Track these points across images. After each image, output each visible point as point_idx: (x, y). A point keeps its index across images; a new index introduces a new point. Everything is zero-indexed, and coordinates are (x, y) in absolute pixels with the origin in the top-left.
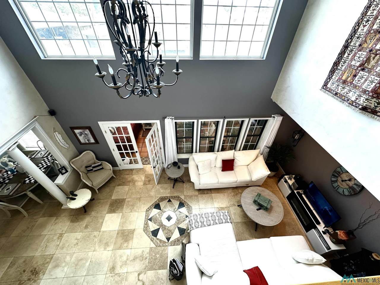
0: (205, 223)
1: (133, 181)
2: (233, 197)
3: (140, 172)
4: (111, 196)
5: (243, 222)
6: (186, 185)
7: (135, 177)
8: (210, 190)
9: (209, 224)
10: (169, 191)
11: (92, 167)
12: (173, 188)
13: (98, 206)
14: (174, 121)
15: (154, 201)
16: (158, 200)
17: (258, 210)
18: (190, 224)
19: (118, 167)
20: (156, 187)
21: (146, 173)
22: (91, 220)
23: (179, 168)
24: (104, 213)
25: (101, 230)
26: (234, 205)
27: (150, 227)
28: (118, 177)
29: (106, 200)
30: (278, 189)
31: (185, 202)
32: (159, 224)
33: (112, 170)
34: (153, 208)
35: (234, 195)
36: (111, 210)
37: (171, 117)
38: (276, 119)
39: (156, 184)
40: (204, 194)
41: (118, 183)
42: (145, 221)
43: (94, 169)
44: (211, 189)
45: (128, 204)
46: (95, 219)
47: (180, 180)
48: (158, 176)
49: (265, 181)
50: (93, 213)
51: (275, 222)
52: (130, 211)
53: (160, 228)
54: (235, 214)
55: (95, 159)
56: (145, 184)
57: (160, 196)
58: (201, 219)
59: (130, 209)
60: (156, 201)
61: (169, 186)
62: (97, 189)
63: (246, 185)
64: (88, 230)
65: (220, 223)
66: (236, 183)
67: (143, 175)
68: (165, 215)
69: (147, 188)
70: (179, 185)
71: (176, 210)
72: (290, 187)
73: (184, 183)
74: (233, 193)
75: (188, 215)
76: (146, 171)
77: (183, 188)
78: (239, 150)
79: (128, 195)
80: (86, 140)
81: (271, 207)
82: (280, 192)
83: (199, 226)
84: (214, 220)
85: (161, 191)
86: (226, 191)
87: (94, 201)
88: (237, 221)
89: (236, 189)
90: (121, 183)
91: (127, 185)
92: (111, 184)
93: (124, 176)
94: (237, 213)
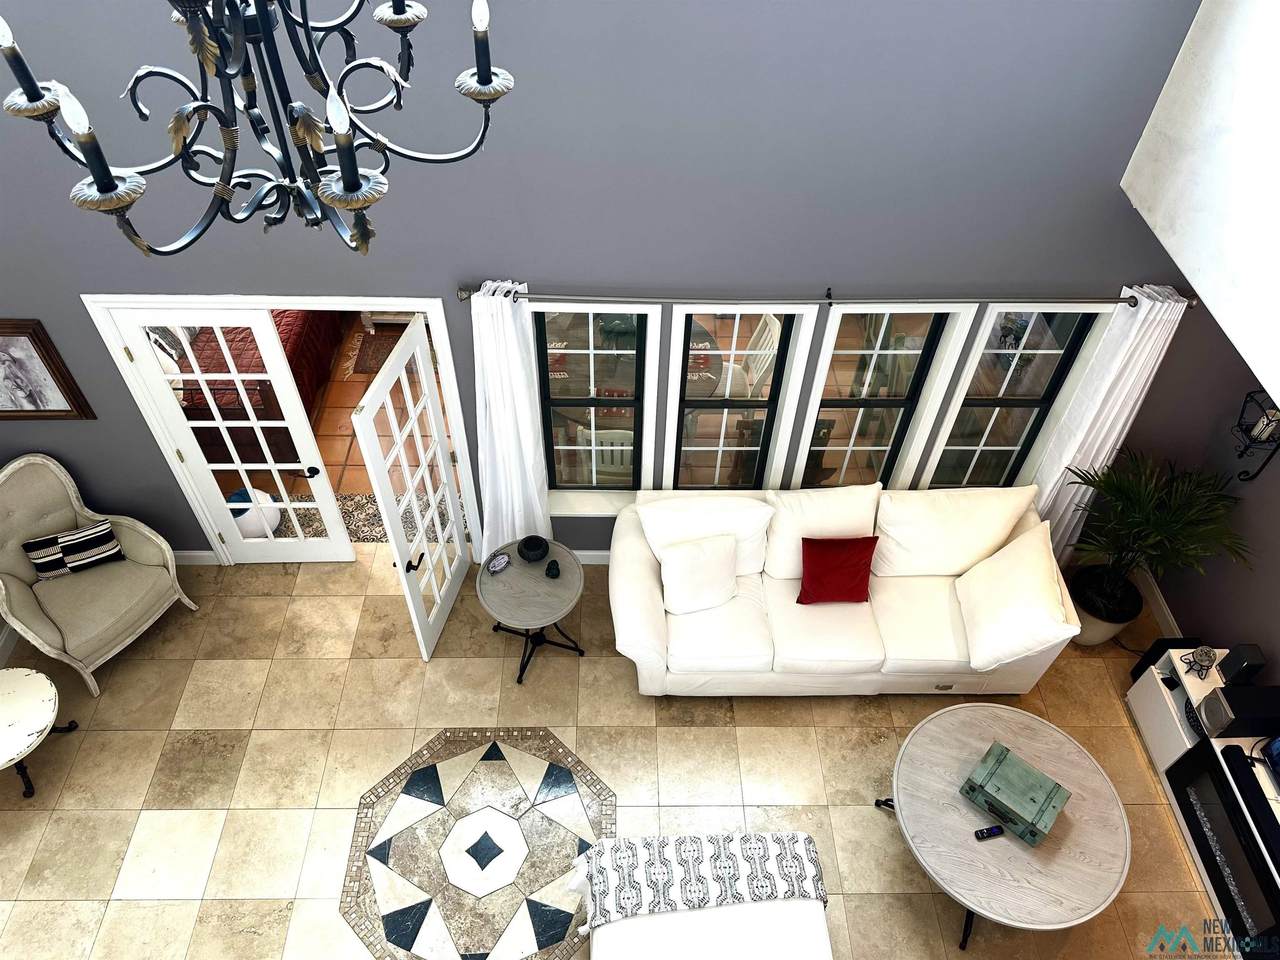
0: (675, 893)
1: (295, 637)
2: (855, 755)
3: (334, 582)
4: (169, 712)
5: (896, 897)
6: (589, 670)
7: (309, 612)
8: (728, 703)
9: (695, 898)
10: (497, 696)
11: (57, 548)
12: (520, 681)
13: (97, 765)
14: (529, 308)
15: (403, 753)
16: (428, 747)
17: (981, 836)
18: (594, 895)
19: (210, 548)
20: (423, 674)
21: (370, 592)
22: (57, 840)
23: (553, 571)
24: (127, 804)
25: (114, 897)
26: (857, 798)
27: (377, 896)
28: (210, 606)
29: (140, 735)
30: (1125, 722)
31: (579, 762)
32: (426, 878)
33: (173, 571)
34: (399, 789)
35: (860, 743)
36: (169, 788)
37: (508, 285)
38: (1141, 315)
39: (425, 658)
40: (692, 723)
41: (207, 644)
42: (351, 860)
43: (74, 561)
44: (730, 699)
45: (264, 762)
46: (81, 834)
47: (560, 639)
48: (435, 611)
49: (1055, 669)
50: (71, 804)
51: (1073, 910)
52: (270, 800)
53: (430, 901)
54: (856, 846)
55: (77, 503)
56: (358, 653)
57: (441, 725)
58: (652, 870)
59: (273, 789)
60: (419, 754)
61: (496, 667)
62: (94, 673)
63: (937, 687)
64: (45, 890)
65: (757, 898)
66: (875, 677)
67: (354, 600)
68: (467, 833)
69: (370, 679)
70: (551, 666)
71: (528, 805)
72: (1190, 713)
73: (582, 654)
74: (857, 730)
75: (589, 837)
76: (369, 578)
77: (575, 683)
78: (914, 486)
79: (262, 712)
80: (20, 394)
81: (1063, 823)
82: (1134, 738)
83: (639, 905)
84: (726, 876)
85: (452, 695)
86: (817, 714)
87: (73, 735)
88: (865, 891)
89: (880, 706)
90: (227, 640)
91: (260, 653)
92: (171, 646)
93: (246, 601)
94: (867, 846)
